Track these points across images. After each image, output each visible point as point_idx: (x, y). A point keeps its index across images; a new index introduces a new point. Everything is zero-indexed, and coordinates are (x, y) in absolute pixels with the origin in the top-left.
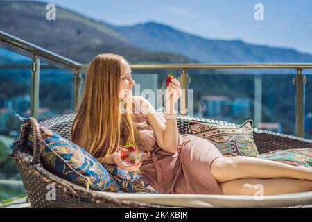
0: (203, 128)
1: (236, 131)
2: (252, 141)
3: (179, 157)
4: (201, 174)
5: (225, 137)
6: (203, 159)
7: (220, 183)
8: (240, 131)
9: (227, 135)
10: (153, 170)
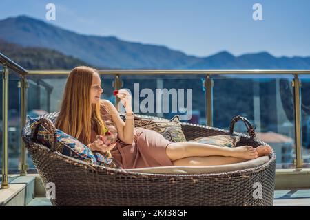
0: (144, 122)
1: (169, 124)
2: (181, 131)
3: (136, 145)
4: (157, 156)
5: (161, 129)
6: (158, 145)
7: (172, 162)
8: (172, 124)
9: (162, 127)
10: (119, 155)
